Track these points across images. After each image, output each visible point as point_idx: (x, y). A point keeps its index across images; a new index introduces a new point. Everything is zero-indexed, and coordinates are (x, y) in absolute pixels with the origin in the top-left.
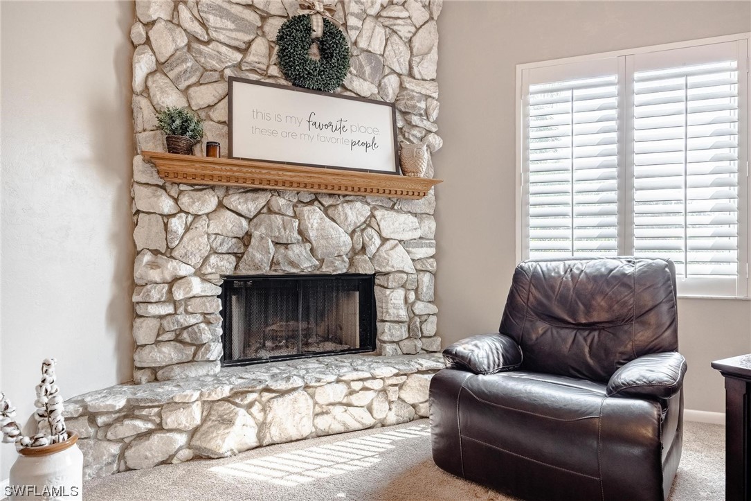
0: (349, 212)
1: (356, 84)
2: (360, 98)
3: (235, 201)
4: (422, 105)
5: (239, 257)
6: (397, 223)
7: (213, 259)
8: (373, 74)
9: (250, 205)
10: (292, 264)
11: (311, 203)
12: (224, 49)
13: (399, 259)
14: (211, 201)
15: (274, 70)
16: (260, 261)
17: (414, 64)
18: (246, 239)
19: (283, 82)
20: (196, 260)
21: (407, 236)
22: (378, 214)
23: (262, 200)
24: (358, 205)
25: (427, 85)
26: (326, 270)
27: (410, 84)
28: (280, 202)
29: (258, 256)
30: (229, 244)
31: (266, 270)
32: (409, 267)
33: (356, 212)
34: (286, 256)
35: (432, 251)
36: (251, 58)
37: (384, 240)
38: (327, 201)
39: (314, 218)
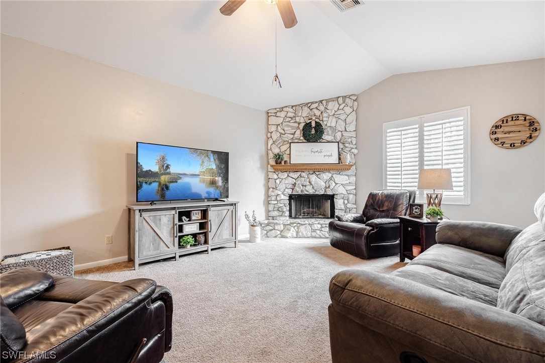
0: (324, 176)
1: (325, 137)
2: (328, 142)
3: (292, 174)
4: (350, 140)
5: (293, 189)
6: (341, 179)
7: (286, 190)
8: (332, 133)
9: (295, 175)
10: (307, 191)
11: (313, 174)
12: (289, 135)
13: (341, 190)
14: (286, 174)
15: (302, 138)
16: (298, 191)
17: (346, 128)
18: (294, 185)
19: (304, 141)
20: (282, 190)
21: (344, 183)
22: (334, 176)
23: (299, 174)
24: (327, 173)
25: (352, 133)
26: (317, 193)
27: (345, 134)
28: (303, 174)
29: (298, 189)
30: (290, 186)
31: (300, 193)
32: (345, 192)
33: (326, 176)
34: (305, 189)
35: (354, 187)
36: (295, 136)
37: (336, 184)
38: (317, 173)
39: (313, 178)
